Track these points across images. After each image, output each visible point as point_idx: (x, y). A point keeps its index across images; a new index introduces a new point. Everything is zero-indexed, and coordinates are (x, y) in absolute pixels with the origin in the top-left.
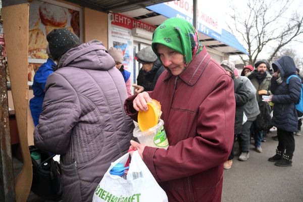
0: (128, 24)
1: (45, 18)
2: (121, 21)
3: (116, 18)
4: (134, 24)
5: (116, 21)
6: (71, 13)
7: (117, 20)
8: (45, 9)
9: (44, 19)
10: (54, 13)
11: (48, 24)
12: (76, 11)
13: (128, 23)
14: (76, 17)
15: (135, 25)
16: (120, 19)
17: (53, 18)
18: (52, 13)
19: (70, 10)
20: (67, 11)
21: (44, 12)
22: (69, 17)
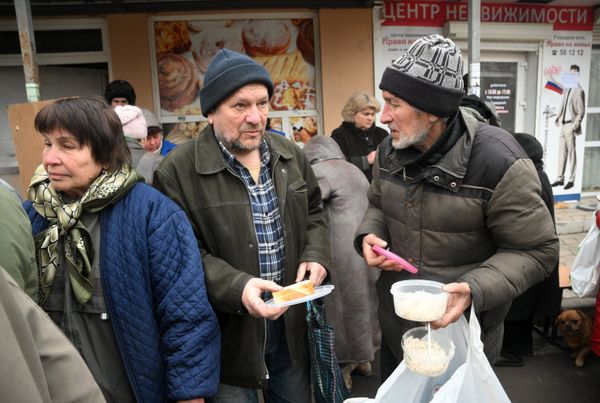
0: (432, 17)
1: (252, 45)
2: (413, 14)
3: (399, 10)
4: (448, 12)
5: (399, 16)
6: (297, 26)
7: (401, 14)
8: (252, 31)
9: (251, 48)
10: (266, 34)
11: (257, 54)
12: (307, 20)
13: (433, 13)
14: (306, 28)
15: (451, 15)
16: (409, 10)
17: (264, 43)
18: (262, 35)
19: (294, 21)
20: (289, 23)
21: (249, 37)
22: (294, 33)
